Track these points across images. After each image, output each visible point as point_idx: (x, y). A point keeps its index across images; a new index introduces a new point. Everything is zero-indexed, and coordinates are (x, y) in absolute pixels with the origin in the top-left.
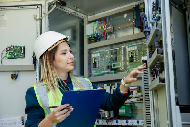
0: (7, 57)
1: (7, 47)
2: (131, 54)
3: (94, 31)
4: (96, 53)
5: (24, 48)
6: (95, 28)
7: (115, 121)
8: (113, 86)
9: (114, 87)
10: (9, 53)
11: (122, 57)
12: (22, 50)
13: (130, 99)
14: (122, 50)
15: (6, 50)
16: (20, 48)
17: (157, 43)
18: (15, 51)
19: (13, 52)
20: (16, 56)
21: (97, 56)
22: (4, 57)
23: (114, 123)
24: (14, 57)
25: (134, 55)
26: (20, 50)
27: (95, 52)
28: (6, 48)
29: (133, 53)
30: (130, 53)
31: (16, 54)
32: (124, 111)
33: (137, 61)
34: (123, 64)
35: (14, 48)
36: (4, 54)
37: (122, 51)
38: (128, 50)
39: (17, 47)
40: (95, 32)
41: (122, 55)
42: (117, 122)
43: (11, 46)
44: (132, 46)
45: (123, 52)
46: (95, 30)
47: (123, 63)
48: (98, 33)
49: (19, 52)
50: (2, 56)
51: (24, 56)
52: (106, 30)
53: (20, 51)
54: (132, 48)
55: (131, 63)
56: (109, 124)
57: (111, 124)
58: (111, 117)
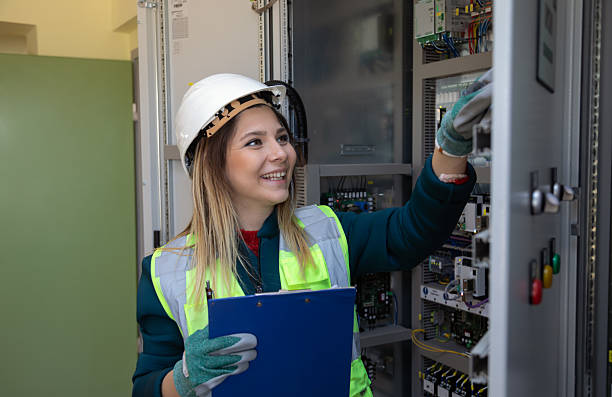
3: (438, 26)
6: (439, 14)
8: (485, 207)
21: (450, 101)
27: (445, 87)
40: (440, 29)
46: (438, 20)
48: (448, 32)
52: (479, 19)
56: (472, 311)
57: (478, 313)
58: (476, 295)
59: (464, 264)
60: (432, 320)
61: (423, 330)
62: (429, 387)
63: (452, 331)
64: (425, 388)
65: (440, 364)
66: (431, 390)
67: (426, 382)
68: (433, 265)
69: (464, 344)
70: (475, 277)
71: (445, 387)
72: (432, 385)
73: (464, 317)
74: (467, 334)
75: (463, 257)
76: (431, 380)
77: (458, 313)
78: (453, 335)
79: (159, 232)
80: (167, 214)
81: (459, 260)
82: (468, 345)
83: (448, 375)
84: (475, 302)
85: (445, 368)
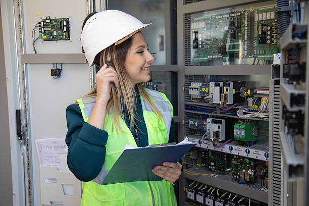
0: (41, 38)
1: (40, 21)
2: (262, 28)
4: (198, 21)
5: (68, 22)
7: (227, 146)
8: (225, 88)
9: (227, 90)
10: (44, 31)
11: (246, 31)
12: (64, 26)
13: (255, 113)
14: (246, 19)
15: (39, 26)
16: (61, 22)
17: (297, 66)
18: (53, 27)
19: (50, 29)
20: (56, 36)
21: (200, 27)
22: (37, 39)
23: (226, 149)
24: (53, 38)
25: (268, 31)
26: (61, 26)
27: (197, 19)
28: (39, 23)
29: (265, 25)
30: (260, 27)
31: (55, 34)
32: (243, 133)
33: (273, 42)
34: (246, 45)
35: (50, 22)
36: (37, 34)
37: (246, 21)
38: (256, 19)
39: (55, 20)
41: (246, 28)
42: (231, 149)
43: (47, 19)
44: (266, 11)
45: (248, 21)
47: (246, 42)
49: (59, 30)
50: (33, 38)
51: (69, 37)
53: (61, 28)
54: (264, 14)
55: (261, 45)
56: (217, 149)
57: (221, 151)
58: (220, 140)
59: (212, 122)
60: (191, 157)
61: (186, 163)
62: (191, 195)
63: (203, 163)
64: (188, 197)
65: (196, 182)
66: (192, 198)
67: (189, 193)
68: (191, 124)
69: (211, 170)
70: (220, 130)
71: (201, 195)
72: (193, 195)
73: (210, 153)
74: (212, 164)
75: (211, 119)
76: (191, 192)
77: (206, 151)
78: (203, 165)
79: (20, 110)
80: (25, 99)
81: (209, 120)
82: (213, 170)
83: (202, 188)
84: (218, 144)
85: (200, 184)
